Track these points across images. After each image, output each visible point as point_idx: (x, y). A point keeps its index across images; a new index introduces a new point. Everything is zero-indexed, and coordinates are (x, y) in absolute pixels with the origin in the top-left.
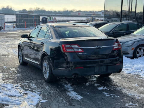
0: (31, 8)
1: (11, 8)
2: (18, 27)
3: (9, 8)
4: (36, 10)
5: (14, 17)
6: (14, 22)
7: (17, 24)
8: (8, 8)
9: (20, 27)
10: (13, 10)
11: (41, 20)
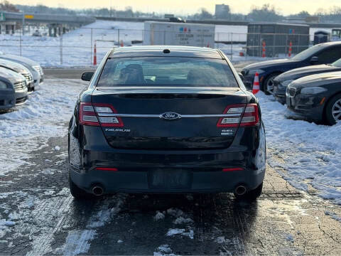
0: (322, 9)
1: (273, 11)
2: (251, 55)
3: (269, 9)
4: (333, 13)
5: (244, 29)
6: (243, 43)
7: (250, 47)
8: (266, 10)
9: (256, 55)
10: (276, 13)
11: (312, 38)
